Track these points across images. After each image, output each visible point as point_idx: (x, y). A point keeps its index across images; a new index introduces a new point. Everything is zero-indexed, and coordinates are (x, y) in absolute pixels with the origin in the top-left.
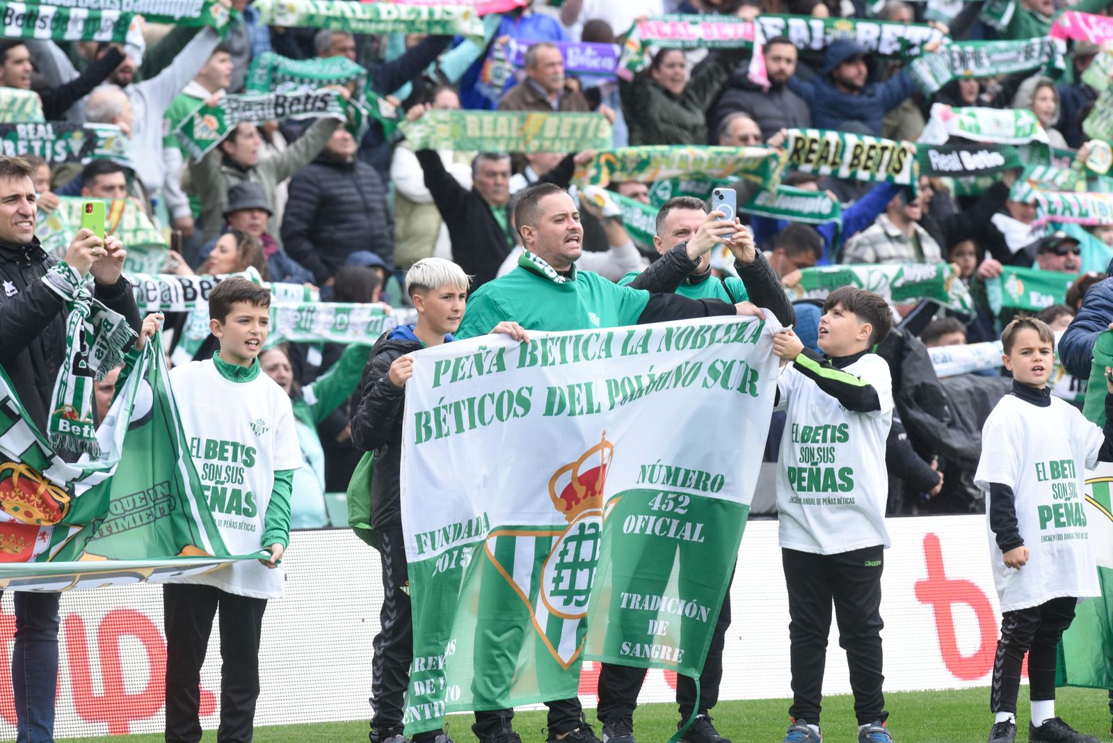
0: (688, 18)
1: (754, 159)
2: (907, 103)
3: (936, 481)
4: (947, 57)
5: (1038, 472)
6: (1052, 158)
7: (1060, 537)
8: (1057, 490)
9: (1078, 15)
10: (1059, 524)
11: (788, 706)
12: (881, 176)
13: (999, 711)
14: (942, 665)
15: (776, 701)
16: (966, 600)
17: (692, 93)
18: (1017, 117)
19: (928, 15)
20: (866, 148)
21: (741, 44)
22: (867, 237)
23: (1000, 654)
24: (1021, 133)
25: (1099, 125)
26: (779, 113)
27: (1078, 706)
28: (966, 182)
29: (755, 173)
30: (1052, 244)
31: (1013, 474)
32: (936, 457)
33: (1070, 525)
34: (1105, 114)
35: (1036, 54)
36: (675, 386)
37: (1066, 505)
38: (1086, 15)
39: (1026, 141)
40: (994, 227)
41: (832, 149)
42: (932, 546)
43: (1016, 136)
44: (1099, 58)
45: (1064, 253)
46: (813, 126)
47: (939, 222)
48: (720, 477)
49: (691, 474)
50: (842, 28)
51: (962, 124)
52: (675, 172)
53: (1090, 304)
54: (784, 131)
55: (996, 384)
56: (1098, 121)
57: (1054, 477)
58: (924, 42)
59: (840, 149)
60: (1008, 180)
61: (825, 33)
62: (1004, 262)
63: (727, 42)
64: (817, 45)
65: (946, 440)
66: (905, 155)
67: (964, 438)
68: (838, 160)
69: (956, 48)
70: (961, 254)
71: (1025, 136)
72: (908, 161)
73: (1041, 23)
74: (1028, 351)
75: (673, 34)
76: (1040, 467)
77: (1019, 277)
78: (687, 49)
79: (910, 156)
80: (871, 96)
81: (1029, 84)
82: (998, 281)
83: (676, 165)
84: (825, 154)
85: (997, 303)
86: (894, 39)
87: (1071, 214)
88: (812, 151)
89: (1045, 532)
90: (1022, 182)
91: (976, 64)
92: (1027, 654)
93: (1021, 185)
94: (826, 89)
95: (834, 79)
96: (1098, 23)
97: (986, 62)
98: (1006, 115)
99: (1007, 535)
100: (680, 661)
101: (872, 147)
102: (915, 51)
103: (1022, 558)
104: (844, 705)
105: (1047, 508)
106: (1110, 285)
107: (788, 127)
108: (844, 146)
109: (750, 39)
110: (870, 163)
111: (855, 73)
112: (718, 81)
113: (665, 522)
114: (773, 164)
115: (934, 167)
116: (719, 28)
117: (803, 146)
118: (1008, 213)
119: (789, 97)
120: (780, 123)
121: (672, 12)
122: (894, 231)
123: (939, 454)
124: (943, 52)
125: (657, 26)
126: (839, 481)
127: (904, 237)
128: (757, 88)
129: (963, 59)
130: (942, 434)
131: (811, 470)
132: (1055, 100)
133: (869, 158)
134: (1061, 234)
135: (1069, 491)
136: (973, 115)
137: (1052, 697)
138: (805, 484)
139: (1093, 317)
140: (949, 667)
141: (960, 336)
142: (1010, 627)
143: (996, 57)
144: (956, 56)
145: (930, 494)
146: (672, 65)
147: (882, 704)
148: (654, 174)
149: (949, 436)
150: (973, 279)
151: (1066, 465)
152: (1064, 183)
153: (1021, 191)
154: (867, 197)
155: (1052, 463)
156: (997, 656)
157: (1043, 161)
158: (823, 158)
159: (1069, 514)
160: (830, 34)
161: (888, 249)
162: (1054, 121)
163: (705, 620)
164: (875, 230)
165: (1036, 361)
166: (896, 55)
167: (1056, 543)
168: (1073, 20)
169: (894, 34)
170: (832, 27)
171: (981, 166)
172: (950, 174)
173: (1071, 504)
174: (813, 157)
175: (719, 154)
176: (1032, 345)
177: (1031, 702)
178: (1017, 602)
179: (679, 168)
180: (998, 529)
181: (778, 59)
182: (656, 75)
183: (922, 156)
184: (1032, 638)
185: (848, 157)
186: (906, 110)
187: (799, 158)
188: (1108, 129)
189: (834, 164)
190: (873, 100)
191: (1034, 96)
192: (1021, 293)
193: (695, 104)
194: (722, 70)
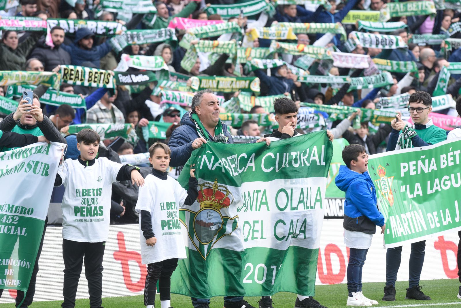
0: (19, 18)
1: (47, 76)
2: (109, 54)
3: (122, 211)
4: (125, 37)
5: (161, 207)
6: (170, 76)
7: (170, 233)
8: (169, 214)
9: (180, 19)
10: (169, 228)
11: (61, 304)
12: (101, 85)
13: (148, 305)
14: (124, 286)
15: (56, 301)
16: (135, 259)
17: (21, 49)
18: (156, 59)
19: (118, 17)
20: (94, 73)
21: (42, 29)
22: (92, 110)
23: (147, 281)
24: (157, 66)
25: (187, 63)
26: (57, 58)
27: (180, 302)
28: (135, 87)
29: (48, 82)
30: (169, 112)
31: (151, 207)
32: (122, 200)
33: (174, 229)
34: (189, 58)
35: (163, 35)
36: (14, 173)
37: (172, 220)
38: (183, 19)
39: (159, 69)
40: (146, 105)
41: (80, 73)
42: (120, 237)
43: (156, 67)
44: (186, 36)
45: (174, 116)
46: (72, 64)
47: (123, 104)
48: (31, 209)
49: (18, 208)
50: (81, 24)
51: (134, 62)
52: (14, 81)
53: (175, 137)
54: (59, 66)
55: (147, 170)
56: (186, 61)
57: (168, 209)
58: (115, 29)
59: (83, 74)
60: (152, 87)
61: (75, 26)
62: (149, 120)
63: (35, 28)
64: (72, 31)
65: (126, 193)
66: (110, 76)
67: (134, 192)
68: (83, 78)
69: (129, 32)
70: (132, 116)
71: (159, 67)
72: (111, 79)
73: (163, 21)
74: (159, 157)
75: (12, 25)
76: (162, 205)
77: (156, 125)
78: (18, 32)
79: (112, 77)
80: (95, 51)
81: (160, 47)
82: (147, 128)
83: (14, 78)
84: (77, 76)
85: (147, 137)
86: (103, 27)
87: (176, 100)
88: (72, 75)
89: (164, 231)
90: (158, 87)
91: (137, 39)
92: (158, 281)
93: (157, 89)
94: (76, 48)
95: (80, 45)
96: (188, 22)
97: (142, 38)
98: (151, 58)
99: (148, 232)
100: (20, 285)
101: (96, 73)
102: (112, 32)
103: (154, 242)
104: (84, 303)
105: (165, 221)
106: (183, 129)
107: (61, 64)
108: (85, 72)
109: (45, 27)
110: (96, 80)
111: (88, 43)
112: (32, 45)
113: (8, 227)
114: (55, 79)
115: (121, 81)
116: (31, 22)
117: (68, 72)
118: (151, 100)
119: (61, 51)
120: (58, 62)
121: (12, 16)
122: (103, 107)
123: (123, 199)
124: (123, 34)
125: (6, 21)
126: (99, 212)
127: (107, 109)
128: (49, 47)
129: (132, 37)
130: (125, 191)
131: (87, 208)
132: (171, 53)
133: (96, 77)
134: (172, 108)
135: (173, 215)
136: (138, 59)
137: (169, 299)
138: (85, 213)
139: (177, 142)
140: (127, 287)
141: (131, 150)
142: (151, 270)
143: (146, 36)
144: (129, 36)
145: (120, 216)
146: (12, 38)
147: (101, 302)
148: (5, 83)
149: (128, 192)
150: (137, 127)
151: (173, 204)
152: (174, 88)
153: (157, 91)
154: (94, 93)
155: (167, 203)
156: (146, 282)
157: (166, 78)
158: (77, 77)
159: (174, 224)
160: (77, 26)
161: (101, 115)
162: (171, 62)
163: (29, 268)
164: (96, 107)
165: (163, 162)
166: (104, 34)
167: (168, 236)
168: (178, 21)
169: (102, 26)
170: (77, 23)
171: (140, 81)
172: (127, 84)
173: (174, 220)
174: (72, 77)
175: (32, 74)
176: (161, 155)
177: (161, 301)
178: (152, 260)
179: (16, 80)
180: (144, 229)
181: (57, 35)
182: (5, 42)
183: (116, 76)
184: (160, 274)
185: (87, 77)
186: (109, 57)
187: (67, 78)
188: (190, 65)
189: (81, 80)
190: (96, 52)
191: (162, 52)
192: (157, 132)
193: (22, 54)
194: (33, 40)
